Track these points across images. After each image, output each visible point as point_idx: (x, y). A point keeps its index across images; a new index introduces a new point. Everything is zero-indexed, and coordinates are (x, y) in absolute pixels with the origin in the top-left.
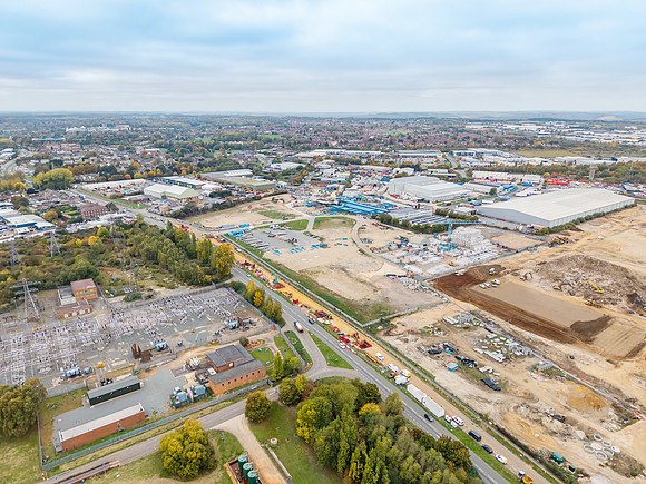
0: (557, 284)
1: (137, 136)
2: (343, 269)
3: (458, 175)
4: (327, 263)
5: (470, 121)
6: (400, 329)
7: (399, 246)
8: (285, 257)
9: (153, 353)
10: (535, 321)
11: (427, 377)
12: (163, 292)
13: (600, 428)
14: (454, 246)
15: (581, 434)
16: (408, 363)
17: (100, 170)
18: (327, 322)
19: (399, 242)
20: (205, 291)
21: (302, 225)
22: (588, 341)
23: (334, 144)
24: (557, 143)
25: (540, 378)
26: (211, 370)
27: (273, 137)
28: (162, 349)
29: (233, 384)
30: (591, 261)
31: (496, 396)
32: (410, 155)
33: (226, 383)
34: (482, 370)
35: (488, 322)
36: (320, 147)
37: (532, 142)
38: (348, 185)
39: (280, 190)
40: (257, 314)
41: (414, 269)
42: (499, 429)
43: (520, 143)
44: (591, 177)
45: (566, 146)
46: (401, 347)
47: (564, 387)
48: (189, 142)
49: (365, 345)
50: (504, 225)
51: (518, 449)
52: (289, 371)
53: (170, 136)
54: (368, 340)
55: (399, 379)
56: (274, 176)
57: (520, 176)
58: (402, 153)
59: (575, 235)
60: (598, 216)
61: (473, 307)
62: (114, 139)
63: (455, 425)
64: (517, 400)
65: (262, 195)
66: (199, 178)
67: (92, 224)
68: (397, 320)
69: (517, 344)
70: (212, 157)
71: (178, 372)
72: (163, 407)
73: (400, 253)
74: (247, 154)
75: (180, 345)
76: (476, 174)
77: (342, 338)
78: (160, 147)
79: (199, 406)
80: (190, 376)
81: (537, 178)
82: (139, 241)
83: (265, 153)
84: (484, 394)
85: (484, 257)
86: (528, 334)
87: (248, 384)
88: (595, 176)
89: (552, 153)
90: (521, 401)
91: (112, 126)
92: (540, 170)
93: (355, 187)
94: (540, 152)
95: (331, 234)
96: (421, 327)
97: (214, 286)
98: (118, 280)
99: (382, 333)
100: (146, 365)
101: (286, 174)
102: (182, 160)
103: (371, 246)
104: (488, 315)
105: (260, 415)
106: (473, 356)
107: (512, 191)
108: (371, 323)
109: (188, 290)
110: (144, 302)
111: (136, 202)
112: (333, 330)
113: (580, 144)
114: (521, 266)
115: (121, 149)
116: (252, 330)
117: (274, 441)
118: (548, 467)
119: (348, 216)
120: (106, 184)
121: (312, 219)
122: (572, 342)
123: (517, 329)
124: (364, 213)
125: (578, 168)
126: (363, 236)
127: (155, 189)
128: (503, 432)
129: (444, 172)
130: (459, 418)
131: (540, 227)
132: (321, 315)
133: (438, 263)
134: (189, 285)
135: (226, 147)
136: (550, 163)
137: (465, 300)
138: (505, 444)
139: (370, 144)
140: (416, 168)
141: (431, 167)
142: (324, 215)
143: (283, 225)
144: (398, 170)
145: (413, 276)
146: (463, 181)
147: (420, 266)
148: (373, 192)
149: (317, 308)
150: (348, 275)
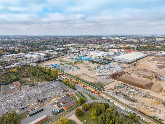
2: (86, 74)
3: (105, 50)
4: (81, 73)
5: (103, 37)
6: (106, 89)
7: (98, 68)
8: (70, 72)
14: (111, 67)
20: (51, 82)
21: (71, 64)
22: (150, 88)
23: (72, 43)
24: (125, 42)
25: (143, 98)
27: (55, 41)
28: (45, 99)
32: (91, 45)
33: (67, 107)
34: (130, 97)
36: (68, 44)
37: (119, 42)
38: (79, 53)
39: (62, 55)
40: (68, 88)
43: (117, 42)
46: (108, 93)
48: (33, 43)
49: (99, 94)
50: (120, 62)
56: (59, 51)
57: (120, 50)
62: (11, 43)
65: (58, 56)
66: (39, 52)
68: (105, 86)
71: (52, 105)
73: (99, 70)
75: (50, 98)
76: (110, 50)
77: (93, 92)
78: (25, 44)
80: (56, 106)
84: (132, 103)
85: (119, 70)
92: (124, 48)
93: (81, 54)
95: (80, 66)
96: (111, 88)
97: (53, 81)
99: (102, 90)
103: (91, 68)
106: (126, 94)
107: (119, 53)
110: (36, 86)
112: (90, 90)
114: (128, 71)
115: (14, 45)
116: (68, 92)
119: (82, 61)
120: (13, 55)
121: (73, 62)
124: (86, 60)
126: (88, 66)
129: (102, 49)
131: (129, 62)
132: (85, 87)
133: (109, 72)
134: (46, 81)
137: (119, 80)
140: (95, 49)
141: (98, 48)
142: (77, 61)
143: (66, 64)
144: (90, 49)
145: (104, 75)
146: (107, 52)
147: (105, 73)
148: (86, 55)
149: (83, 85)
150: (88, 76)
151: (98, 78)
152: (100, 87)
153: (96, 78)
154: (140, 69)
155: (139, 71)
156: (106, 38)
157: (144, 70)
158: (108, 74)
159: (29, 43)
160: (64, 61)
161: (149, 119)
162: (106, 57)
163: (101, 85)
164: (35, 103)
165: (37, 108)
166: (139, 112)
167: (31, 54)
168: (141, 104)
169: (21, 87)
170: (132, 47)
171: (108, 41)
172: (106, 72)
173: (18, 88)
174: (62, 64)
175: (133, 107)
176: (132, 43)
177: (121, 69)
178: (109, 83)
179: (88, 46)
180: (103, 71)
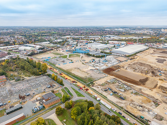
0: (134, 70)
1: (15, 33)
2: (79, 69)
3: (105, 42)
4: (74, 67)
5: (106, 28)
6: (96, 84)
7: (93, 61)
8: (62, 66)
9: (25, 97)
10: (130, 80)
11: (105, 98)
12: (27, 78)
13: (151, 108)
14: (107, 61)
15: (147, 110)
16: (99, 94)
17: (4, 43)
18: (76, 84)
19: (92, 60)
20: (40, 77)
21: (66, 57)
22: (144, 84)
23: (72, 34)
24: (128, 33)
25: (134, 95)
26: (44, 100)
27: (55, 33)
28: (28, 95)
29: (51, 104)
30: (141, 63)
31: (124, 101)
32: (92, 37)
33: (49, 104)
34: (119, 94)
35: (119, 81)
36: (68, 35)
37: (122, 33)
38: (77, 45)
39: (58, 47)
40: (55, 83)
41: (97, 67)
42: (126, 111)
43: (119, 33)
44: (137, 42)
45: (130, 34)
46: (97, 89)
47: (140, 97)
48: (31, 34)
49: (87, 90)
50: (118, 55)
51: (132, 116)
52: (67, 99)
53: (25, 33)
54: (88, 88)
55: (98, 99)
56: (56, 43)
57: (120, 42)
58: (90, 37)
59: (136, 57)
60: (141, 52)
61: (114, 77)
62: (8, 34)
63: (114, 110)
64: (129, 102)
65: (53, 49)
66: (35, 44)
67: (3, 59)
68: (95, 82)
69: (127, 86)
70: (38, 38)
71: (34, 102)
72: (30, 113)
73: (93, 63)
74: (48, 37)
75: (34, 94)
76: (110, 42)
77: (81, 88)
78: (22, 36)
79: (41, 112)
80: (38, 103)
81: (124, 42)
82: (18, 63)
83: (53, 37)
84: (120, 101)
85: (115, 63)
86: (129, 84)
87: (55, 104)
88: (138, 42)
89: (127, 36)
90: (130, 102)
91: (7, 30)
92: (125, 40)
93: (79, 46)
94: (124, 36)
95: (74, 59)
96: (101, 84)
97: (42, 75)
98: (13, 75)
99: (91, 86)
100: (24, 101)
101: (60, 43)
102: (29, 40)
103: (85, 62)
104: (118, 79)
105: (60, 113)
106: (116, 91)
107: (119, 46)
108: (88, 83)
109: (35, 77)
110: (21, 81)
111: (16, 52)
112: (78, 86)
113: (133, 34)
114: (124, 65)
115: (11, 37)
116: (55, 88)
117: (65, 120)
118: (140, 120)
119: (78, 54)
120: (7, 47)
121: (68, 55)
122: (140, 85)
123: (126, 82)
124: (82, 53)
125: (134, 39)
126: (83, 59)
127: (22, 48)
128: (127, 111)
129: (101, 41)
130: (115, 109)
131: (127, 55)
132: (74, 82)
133: (103, 66)
134: (35, 75)
135: (42, 36)
136: (127, 39)
137: (112, 75)
138: (128, 115)
139: (81, 34)
140: (94, 40)
141: (98, 40)
142: (72, 54)
143: (60, 57)
144: (90, 41)
146: (106, 44)
148: (84, 47)
149: (73, 80)
150: (80, 70)
151: (90, 72)
152: (90, 82)
153: (88, 72)
154: (137, 63)
155: (136, 65)
156: (108, 30)
157: (141, 64)
158: (102, 68)
160: (59, 54)
161: (135, 119)
162: (104, 50)
163: (91, 81)
164: (16, 100)
165: (17, 105)
167: (26, 46)
169: (6, 81)
171: (110, 33)
172: (100, 66)
173: (3, 83)
174: (56, 57)
176: (136, 34)
177: (117, 62)
178: (100, 78)
179: (88, 38)
180: (97, 65)
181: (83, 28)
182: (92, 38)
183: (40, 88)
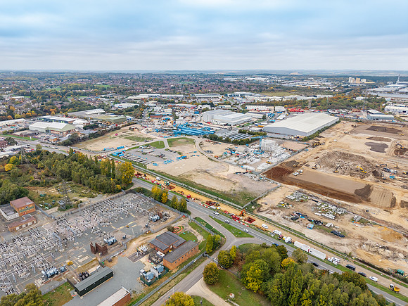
2: (206, 172)
3: (238, 108)
4: (193, 168)
14: (263, 152)
19: (230, 152)
20: (119, 197)
22: (368, 201)
23: (150, 90)
24: (280, 88)
25: (360, 226)
28: (113, 243)
29: (182, 260)
30: (344, 154)
32: (202, 97)
33: (177, 260)
36: (141, 92)
38: (175, 117)
41: (249, 167)
43: (261, 88)
44: (309, 107)
46: (274, 218)
49: (250, 220)
51: (378, 271)
56: (121, 112)
58: (197, 96)
63: (335, 263)
66: (67, 116)
68: (260, 201)
76: (249, 107)
78: (23, 95)
83: (105, 98)
87: (189, 258)
96: (277, 204)
97: (124, 192)
100: (107, 257)
103: (214, 155)
108: (246, 205)
109: (106, 197)
112: (225, 213)
113: (292, 88)
114: (306, 160)
116: (169, 221)
119: (187, 137)
121: (165, 140)
124: (197, 135)
126: (205, 149)
129: (229, 107)
131: (302, 136)
133: (260, 163)
134: (105, 193)
135: (75, 94)
140: (212, 105)
141: (220, 104)
142: (172, 137)
143: (148, 145)
144: (201, 106)
145: (251, 172)
146: (244, 112)
147: (251, 165)
148: (193, 121)
150: (211, 175)
153: (233, 179)
155: (334, 159)
156: (232, 79)
158: (260, 168)
159: (34, 91)
160: (140, 138)
161: (388, 278)
162: (243, 126)
163: (251, 199)
164: (87, 257)
165: (94, 269)
166: (360, 261)
167: (46, 120)
168: (359, 241)
169: (35, 213)
170: (301, 101)
171: (239, 87)
173: (30, 217)
174: (138, 147)
175: (341, 251)
176: (297, 90)
178: (268, 192)
179: (194, 98)
180: (245, 161)
181: (170, 76)
182: (202, 100)
183: (133, 224)
